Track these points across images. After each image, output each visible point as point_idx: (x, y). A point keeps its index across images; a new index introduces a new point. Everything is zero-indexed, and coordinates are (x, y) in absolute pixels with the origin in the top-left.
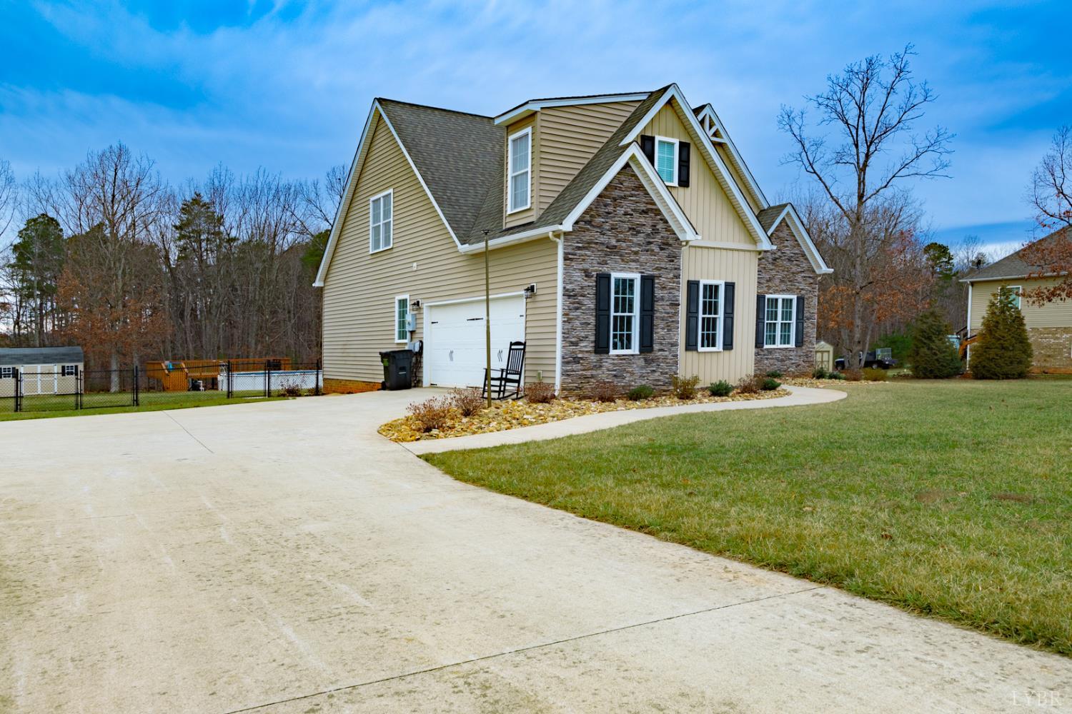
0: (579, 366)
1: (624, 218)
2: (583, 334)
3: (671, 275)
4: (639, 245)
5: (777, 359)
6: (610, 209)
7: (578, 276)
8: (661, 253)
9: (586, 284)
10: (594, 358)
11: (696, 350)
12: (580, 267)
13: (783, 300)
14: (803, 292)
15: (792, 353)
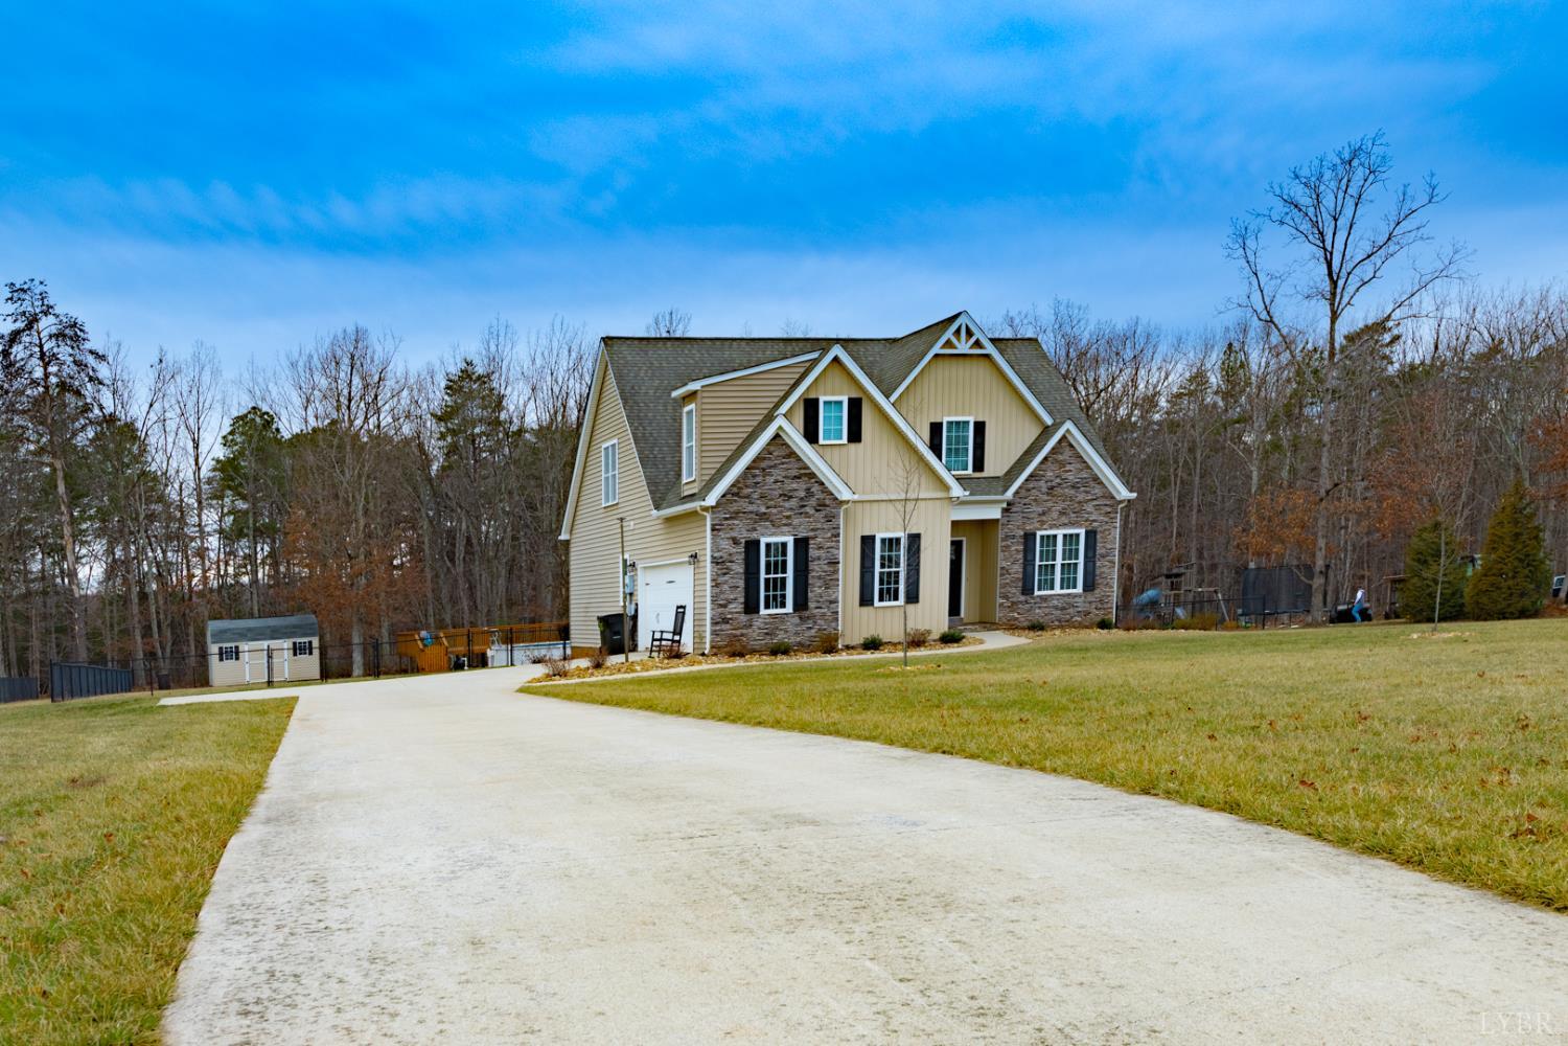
0: (728, 626)
1: (774, 486)
2: (732, 597)
3: (829, 535)
4: (791, 509)
5: (1056, 608)
6: (759, 479)
7: (726, 545)
8: (817, 514)
9: (734, 550)
10: (743, 618)
11: (872, 604)
12: (728, 536)
13: (1065, 536)
14: (1095, 524)
15: (1077, 599)
